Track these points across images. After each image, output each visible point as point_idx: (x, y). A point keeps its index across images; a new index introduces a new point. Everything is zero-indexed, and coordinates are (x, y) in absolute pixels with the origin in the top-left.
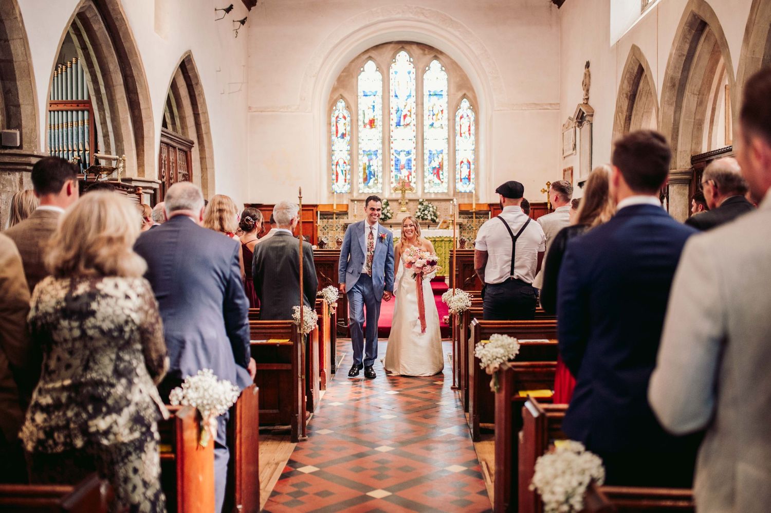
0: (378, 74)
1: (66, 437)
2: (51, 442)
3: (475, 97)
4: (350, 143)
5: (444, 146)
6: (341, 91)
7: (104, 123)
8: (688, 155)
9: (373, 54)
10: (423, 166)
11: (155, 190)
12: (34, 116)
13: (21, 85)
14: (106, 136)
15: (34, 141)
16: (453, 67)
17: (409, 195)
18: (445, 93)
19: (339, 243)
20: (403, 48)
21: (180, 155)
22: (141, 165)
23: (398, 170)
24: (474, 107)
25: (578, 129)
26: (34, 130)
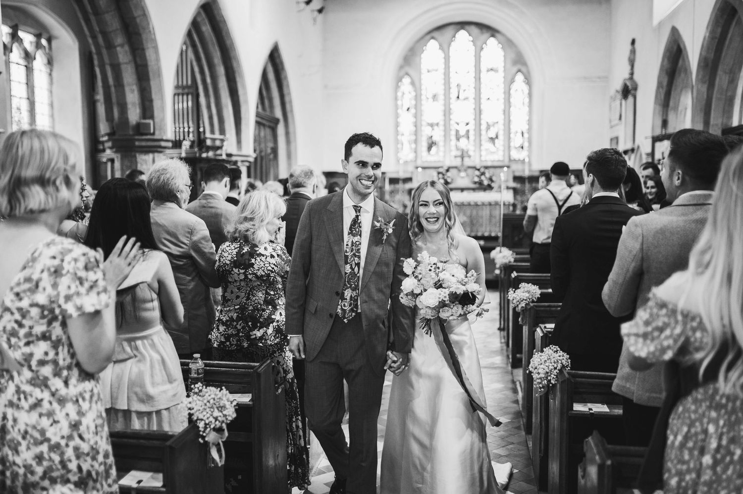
0: (440, 51)
1: (237, 341)
2: (228, 343)
3: (529, 72)
4: (415, 116)
5: (500, 118)
6: (407, 69)
7: (209, 107)
8: (719, 129)
9: (435, 34)
10: (480, 135)
11: (250, 162)
12: (163, 109)
13: (153, 84)
14: (211, 118)
15: (163, 129)
16: (508, 44)
17: (468, 162)
18: (501, 69)
19: (405, 206)
20: (463, 28)
21: (268, 131)
22: (239, 141)
23: (458, 139)
24: (528, 81)
25: (623, 102)
26: (163, 120)
